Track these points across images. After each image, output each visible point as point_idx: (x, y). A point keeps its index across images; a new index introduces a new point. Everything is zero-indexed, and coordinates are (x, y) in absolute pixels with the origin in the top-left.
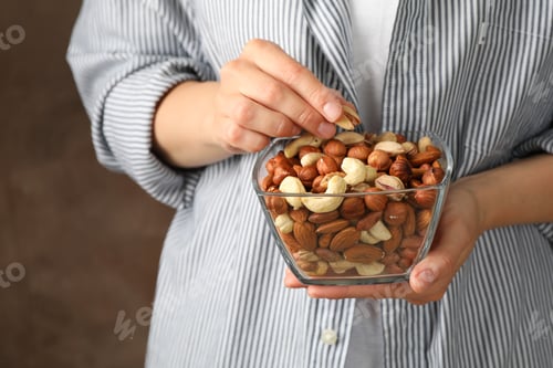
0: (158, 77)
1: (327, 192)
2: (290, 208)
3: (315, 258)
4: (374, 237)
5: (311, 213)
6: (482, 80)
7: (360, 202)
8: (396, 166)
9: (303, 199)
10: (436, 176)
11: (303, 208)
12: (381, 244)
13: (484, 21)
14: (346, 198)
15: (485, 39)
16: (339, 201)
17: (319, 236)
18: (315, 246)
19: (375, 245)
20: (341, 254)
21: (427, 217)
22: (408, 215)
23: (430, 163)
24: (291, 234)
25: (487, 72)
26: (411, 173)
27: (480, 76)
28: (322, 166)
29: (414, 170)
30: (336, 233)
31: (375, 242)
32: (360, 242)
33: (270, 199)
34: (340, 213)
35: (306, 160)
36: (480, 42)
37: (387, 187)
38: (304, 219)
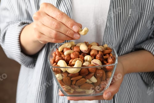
0: (17, 27)
1: (75, 66)
2: (61, 72)
3: (70, 88)
4: (91, 81)
5: (69, 73)
6: (129, 27)
7: (87, 70)
8: (98, 56)
9: (66, 69)
10: (112, 60)
11: (66, 72)
12: (93, 83)
13: (130, 8)
14: (81, 69)
15: (131, 14)
16: (79, 70)
17: (72, 81)
18: (70, 84)
19: (91, 84)
20: (79, 86)
21: (110, 74)
22: (103, 74)
23: (109, 54)
24: (62, 80)
25: (131, 25)
26: (103, 58)
27: (128, 26)
28: (72, 56)
29: (104, 57)
30: (78, 80)
31: (91, 83)
32: (86, 83)
33: (54, 69)
34: (80, 73)
35: (66, 53)
36: (129, 15)
37: (96, 64)
38: (67, 75)
